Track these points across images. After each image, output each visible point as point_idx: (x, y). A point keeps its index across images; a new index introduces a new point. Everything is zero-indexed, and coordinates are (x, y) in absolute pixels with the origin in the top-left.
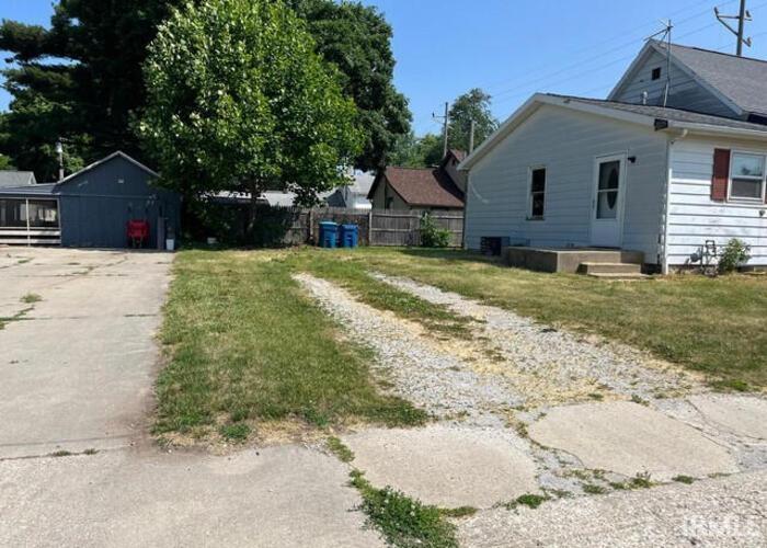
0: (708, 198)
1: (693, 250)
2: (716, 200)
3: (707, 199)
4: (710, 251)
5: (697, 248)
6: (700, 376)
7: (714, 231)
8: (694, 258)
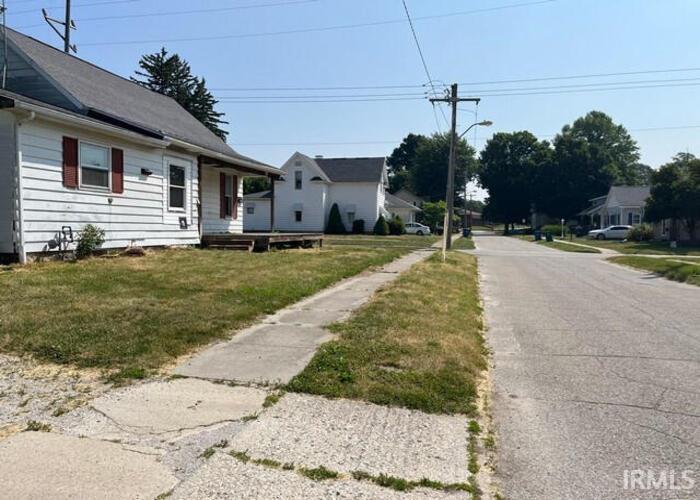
0: (60, 184)
1: (50, 237)
2: (68, 187)
3: (59, 187)
4: (68, 237)
5: (54, 234)
6: (96, 373)
7: (68, 217)
8: (52, 244)
